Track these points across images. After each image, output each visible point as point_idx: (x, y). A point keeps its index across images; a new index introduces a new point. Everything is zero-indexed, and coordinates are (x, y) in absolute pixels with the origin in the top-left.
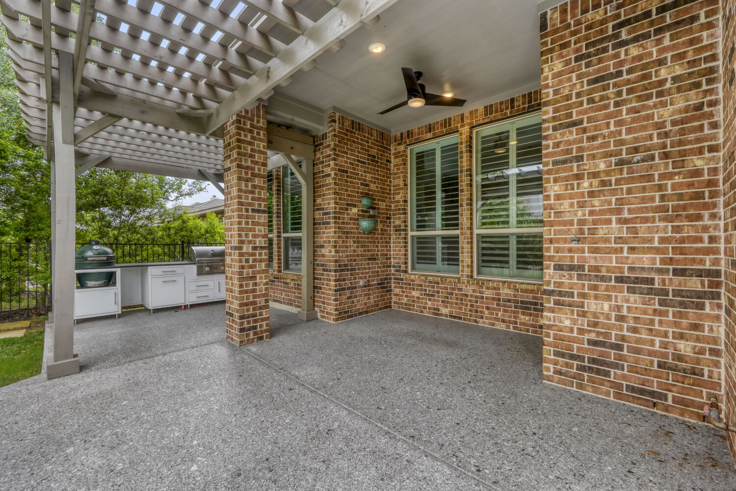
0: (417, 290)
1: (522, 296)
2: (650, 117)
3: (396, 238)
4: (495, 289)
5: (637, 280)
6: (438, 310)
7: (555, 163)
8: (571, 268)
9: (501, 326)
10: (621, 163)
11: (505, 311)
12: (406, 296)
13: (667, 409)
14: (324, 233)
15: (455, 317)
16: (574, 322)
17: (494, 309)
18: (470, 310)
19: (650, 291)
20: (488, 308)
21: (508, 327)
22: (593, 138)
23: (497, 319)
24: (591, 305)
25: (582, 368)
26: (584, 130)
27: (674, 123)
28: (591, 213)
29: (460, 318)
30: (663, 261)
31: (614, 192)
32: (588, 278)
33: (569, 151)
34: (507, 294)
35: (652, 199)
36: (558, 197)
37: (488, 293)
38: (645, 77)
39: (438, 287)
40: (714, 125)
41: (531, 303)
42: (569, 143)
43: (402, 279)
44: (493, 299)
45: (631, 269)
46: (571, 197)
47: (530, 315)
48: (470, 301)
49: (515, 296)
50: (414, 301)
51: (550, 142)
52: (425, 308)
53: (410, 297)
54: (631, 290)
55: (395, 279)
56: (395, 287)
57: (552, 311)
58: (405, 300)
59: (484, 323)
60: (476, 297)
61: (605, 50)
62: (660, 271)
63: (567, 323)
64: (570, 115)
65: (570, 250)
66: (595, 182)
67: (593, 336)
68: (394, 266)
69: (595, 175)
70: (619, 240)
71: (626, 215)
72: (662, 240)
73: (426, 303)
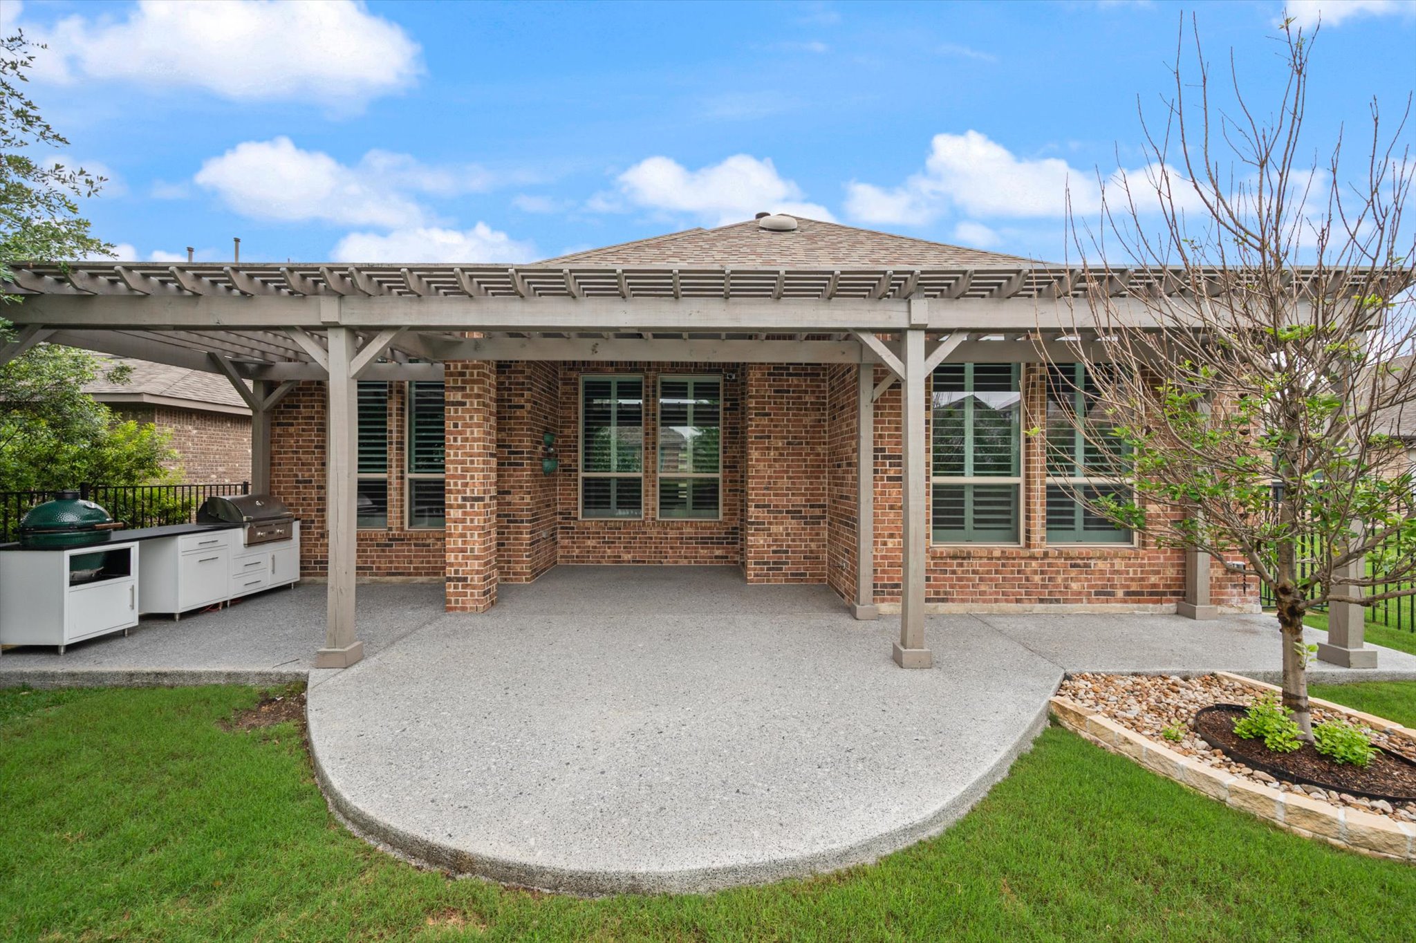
0: (593, 538)
1: (701, 533)
2: (801, 421)
3: (564, 480)
4: (678, 529)
5: (795, 512)
6: (620, 557)
7: (756, 437)
8: (764, 506)
9: (684, 562)
10: (789, 443)
11: (687, 548)
12: (578, 547)
13: (807, 580)
14: (509, 476)
15: (638, 562)
16: (765, 540)
17: (677, 548)
18: (655, 552)
19: (801, 518)
20: (671, 548)
21: (690, 562)
22: (775, 426)
23: (680, 557)
24: (774, 529)
25: (769, 569)
26: (772, 420)
27: (811, 427)
28: (775, 472)
29: (644, 562)
30: (806, 501)
31: (785, 460)
32: (772, 512)
33: (763, 431)
34: (689, 533)
35: (801, 466)
36: (757, 460)
37: (672, 534)
38: (800, 398)
39: (619, 533)
40: (825, 432)
41: (709, 538)
42: (764, 426)
43: (573, 528)
44: (677, 538)
45: (793, 506)
46: (764, 461)
47: (708, 548)
48: (655, 543)
49: (696, 533)
50: (588, 552)
51: (753, 423)
52: (603, 557)
53: (584, 547)
54: (793, 518)
55: (562, 528)
56: (562, 538)
57: (753, 535)
58: (576, 552)
59: (668, 562)
60: (661, 538)
61: (782, 375)
62: (805, 506)
63: (762, 542)
64: (764, 408)
65: (764, 495)
66: (777, 453)
67: (774, 548)
68: (561, 513)
69: (776, 449)
70: (788, 489)
71: (791, 474)
72: (806, 489)
73: (605, 552)
